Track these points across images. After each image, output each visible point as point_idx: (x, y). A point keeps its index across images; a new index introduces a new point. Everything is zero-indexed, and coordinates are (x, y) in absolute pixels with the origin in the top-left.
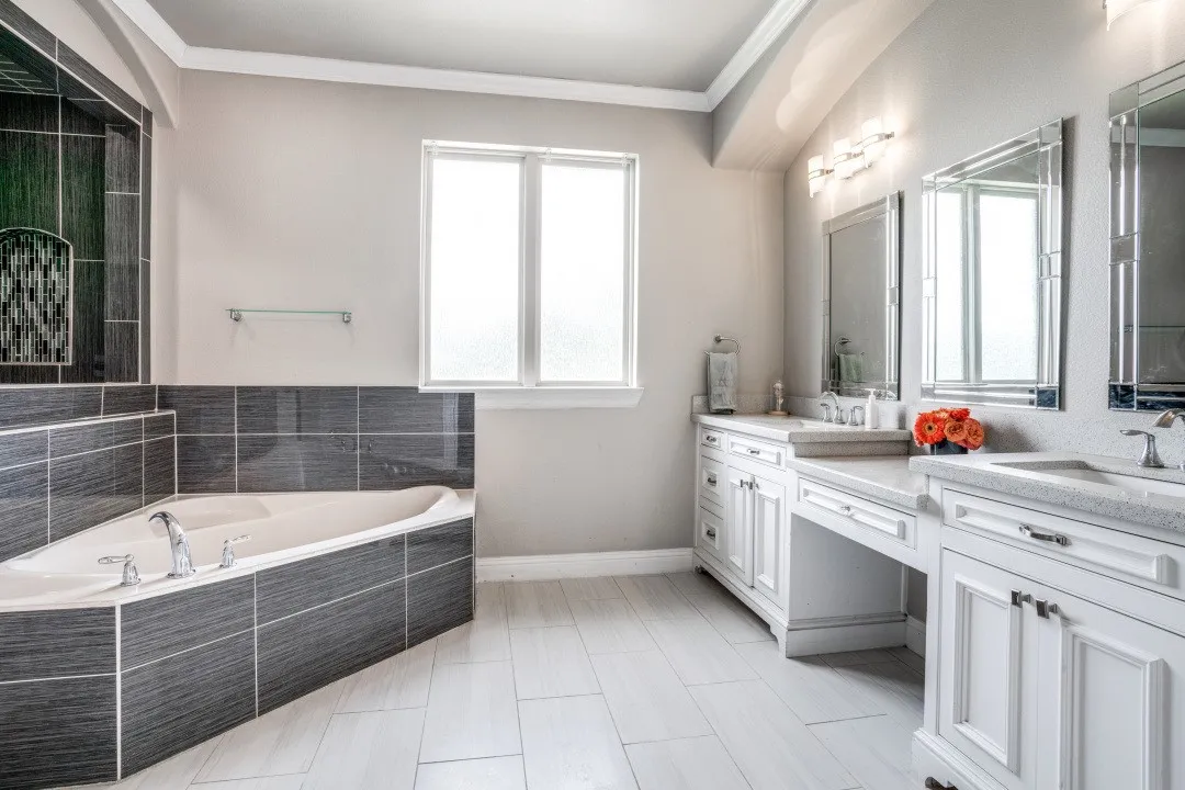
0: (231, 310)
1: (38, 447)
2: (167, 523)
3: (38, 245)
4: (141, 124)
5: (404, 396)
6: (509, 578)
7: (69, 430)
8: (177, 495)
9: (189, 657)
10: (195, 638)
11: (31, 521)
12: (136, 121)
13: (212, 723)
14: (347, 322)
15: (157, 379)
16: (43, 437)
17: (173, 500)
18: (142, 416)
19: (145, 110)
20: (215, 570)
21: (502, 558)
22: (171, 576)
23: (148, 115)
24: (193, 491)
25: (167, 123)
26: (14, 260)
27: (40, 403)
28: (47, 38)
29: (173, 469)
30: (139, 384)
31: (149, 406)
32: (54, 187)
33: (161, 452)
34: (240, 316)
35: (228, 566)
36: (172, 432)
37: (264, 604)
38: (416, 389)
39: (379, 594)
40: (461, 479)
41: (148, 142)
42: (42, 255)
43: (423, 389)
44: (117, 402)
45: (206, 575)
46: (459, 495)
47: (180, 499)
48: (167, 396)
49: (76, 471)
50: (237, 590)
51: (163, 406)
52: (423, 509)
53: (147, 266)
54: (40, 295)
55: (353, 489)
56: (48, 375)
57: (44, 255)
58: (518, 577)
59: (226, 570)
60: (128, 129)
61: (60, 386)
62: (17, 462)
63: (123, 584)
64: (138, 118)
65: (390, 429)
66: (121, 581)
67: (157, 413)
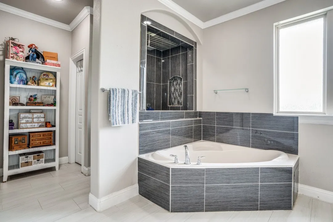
0: (214, 91)
1: (168, 125)
2: (186, 148)
3: (178, 80)
4: (194, 46)
5: (269, 116)
6: (316, 197)
7: (176, 121)
8: (202, 140)
9: (187, 187)
10: (188, 183)
11: (166, 142)
12: (193, 46)
13: (192, 208)
14: (247, 92)
15: (198, 110)
16: (169, 123)
17: (201, 141)
18: (193, 119)
19: (195, 42)
20: (195, 165)
21: (312, 187)
22: (185, 163)
23: (196, 43)
24: (205, 140)
25: (200, 44)
26: (174, 83)
27: (171, 115)
28: (172, 32)
29: (201, 133)
30: (193, 111)
31: (196, 117)
32: (180, 65)
33: (198, 129)
34: (217, 92)
35: (199, 165)
36: (201, 123)
37: (207, 178)
38: (273, 114)
39: (248, 187)
40: (292, 150)
41: (196, 50)
42: (178, 82)
43: (275, 114)
44: (188, 115)
45: (192, 165)
46: (289, 157)
47: (203, 141)
48: (200, 114)
49: (177, 131)
50: (199, 173)
51: (199, 117)
52: (270, 159)
53: (196, 81)
54: (178, 90)
55: (249, 146)
56: (178, 109)
57: (179, 81)
58: (321, 198)
59: (198, 165)
60: (191, 48)
61: (170, 111)
62: (164, 128)
63: (174, 163)
64: (193, 44)
65: (262, 128)
66: (174, 162)
67: (198, 118)
